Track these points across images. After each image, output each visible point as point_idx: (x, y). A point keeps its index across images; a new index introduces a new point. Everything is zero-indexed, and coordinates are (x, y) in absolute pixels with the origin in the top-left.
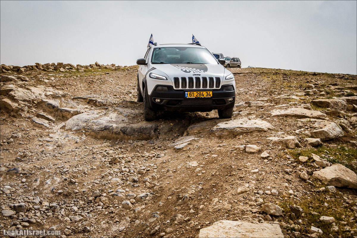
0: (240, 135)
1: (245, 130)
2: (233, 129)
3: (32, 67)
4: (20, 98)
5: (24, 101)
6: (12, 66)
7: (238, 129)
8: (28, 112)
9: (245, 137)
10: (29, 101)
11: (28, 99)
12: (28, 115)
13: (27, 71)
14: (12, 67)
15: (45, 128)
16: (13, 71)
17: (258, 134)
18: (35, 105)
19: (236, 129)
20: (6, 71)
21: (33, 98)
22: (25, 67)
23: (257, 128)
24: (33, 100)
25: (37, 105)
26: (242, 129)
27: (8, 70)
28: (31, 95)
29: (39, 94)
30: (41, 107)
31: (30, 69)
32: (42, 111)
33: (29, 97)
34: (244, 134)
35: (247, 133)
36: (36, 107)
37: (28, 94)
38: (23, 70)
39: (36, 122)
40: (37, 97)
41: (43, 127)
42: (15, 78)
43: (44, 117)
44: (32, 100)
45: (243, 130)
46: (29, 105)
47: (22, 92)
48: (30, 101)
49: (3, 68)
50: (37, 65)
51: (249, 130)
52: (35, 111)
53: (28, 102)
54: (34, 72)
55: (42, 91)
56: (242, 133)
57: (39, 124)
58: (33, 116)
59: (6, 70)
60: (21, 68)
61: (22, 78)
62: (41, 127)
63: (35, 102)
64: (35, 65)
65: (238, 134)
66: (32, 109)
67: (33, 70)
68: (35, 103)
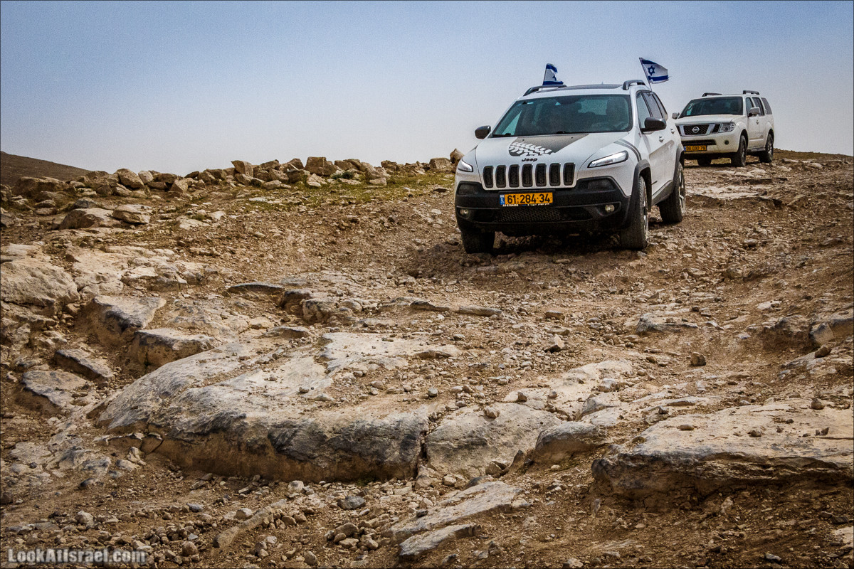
0: (724, 497)
1: (754, 468)
2: (696, 464)
3: (217, 174)
4: (12, 295)
5: (28, 303)
6: (152, 173)
7: (720, 465)
8: (30, 345)
9: (747, 506)
10: (45, 306)
11: (41, 296)
12: (23, 358)
13: (198, 187)
14: (150, 178)
15: (51, 410)
16: (151, 188)
17: (815, 493)
18: (67, 320)
19: (709, 463)
20: (128, 191)
21: (62, 294)
22: (194, 175)
23: (813, 462)
24: (64, 302)
25: (75, 317)
26: (737, 463)
27: (133, 187)
28: (61, 282)
29: (98, 278)
30: (85, 327)
31: (208, 183)
32: (82, 339)
33: (50, 288)
34: (746, 493)
35: (758, 487)
36: (69, 327)
37: (46, 278)
38: (182, 185)
39: (29, 386)
40: (87, 289)
41: (46, 407)
42: (103, 217)
43: (75, 365)
44: (60, 298)
45: (742, 469)
46: (39, 317)
47: (25, 273)
48: (50, 304)
49: (120, 183)
50: (239, 169)
51: (770, 474)
52: (56, 341)
53: (43, 307)
54: (221, 190)
55: (116, 264)
56: (732, 487)
57: (35, 394)
58: (38, 361)
59: (128, 187)
60: (181, 178)
61: (127, 215)
62: (39, 408)
63: (71, 306)
64: (232, 169)
65: (716, 492)
66: (49, 335)
67: (216, 183)
68: (69, 312)
